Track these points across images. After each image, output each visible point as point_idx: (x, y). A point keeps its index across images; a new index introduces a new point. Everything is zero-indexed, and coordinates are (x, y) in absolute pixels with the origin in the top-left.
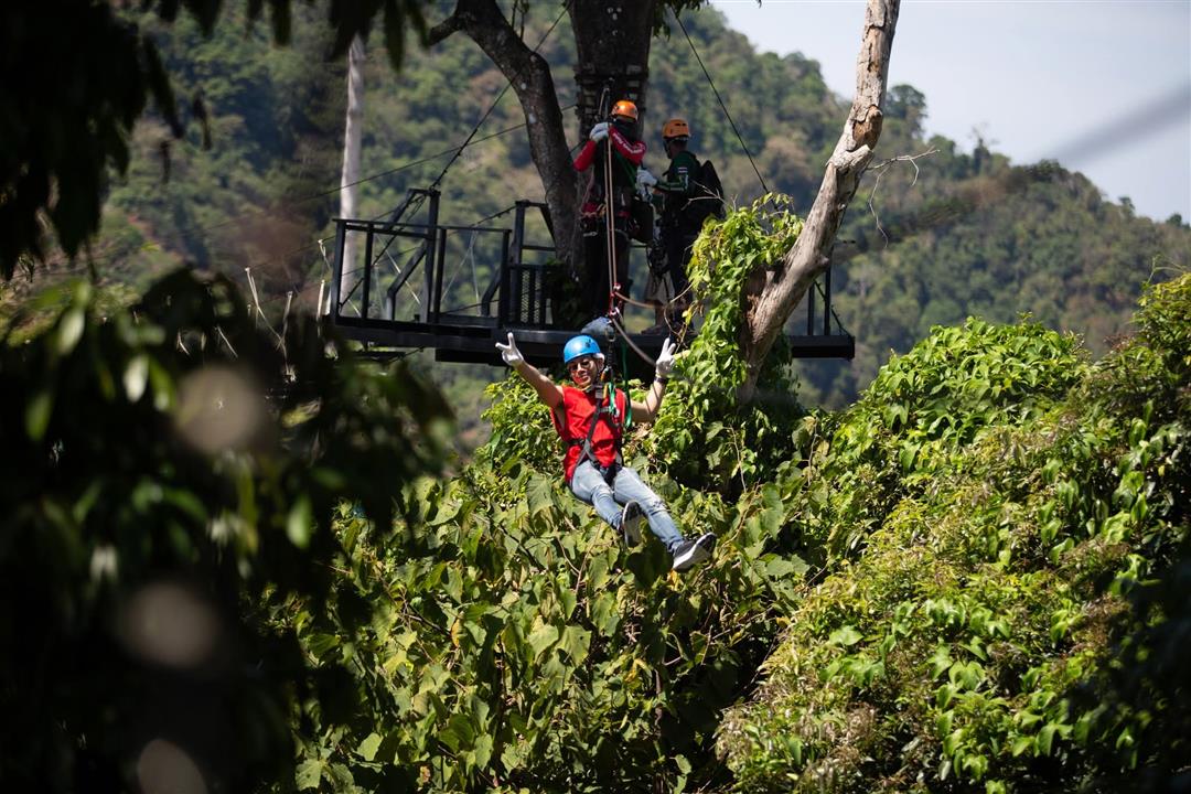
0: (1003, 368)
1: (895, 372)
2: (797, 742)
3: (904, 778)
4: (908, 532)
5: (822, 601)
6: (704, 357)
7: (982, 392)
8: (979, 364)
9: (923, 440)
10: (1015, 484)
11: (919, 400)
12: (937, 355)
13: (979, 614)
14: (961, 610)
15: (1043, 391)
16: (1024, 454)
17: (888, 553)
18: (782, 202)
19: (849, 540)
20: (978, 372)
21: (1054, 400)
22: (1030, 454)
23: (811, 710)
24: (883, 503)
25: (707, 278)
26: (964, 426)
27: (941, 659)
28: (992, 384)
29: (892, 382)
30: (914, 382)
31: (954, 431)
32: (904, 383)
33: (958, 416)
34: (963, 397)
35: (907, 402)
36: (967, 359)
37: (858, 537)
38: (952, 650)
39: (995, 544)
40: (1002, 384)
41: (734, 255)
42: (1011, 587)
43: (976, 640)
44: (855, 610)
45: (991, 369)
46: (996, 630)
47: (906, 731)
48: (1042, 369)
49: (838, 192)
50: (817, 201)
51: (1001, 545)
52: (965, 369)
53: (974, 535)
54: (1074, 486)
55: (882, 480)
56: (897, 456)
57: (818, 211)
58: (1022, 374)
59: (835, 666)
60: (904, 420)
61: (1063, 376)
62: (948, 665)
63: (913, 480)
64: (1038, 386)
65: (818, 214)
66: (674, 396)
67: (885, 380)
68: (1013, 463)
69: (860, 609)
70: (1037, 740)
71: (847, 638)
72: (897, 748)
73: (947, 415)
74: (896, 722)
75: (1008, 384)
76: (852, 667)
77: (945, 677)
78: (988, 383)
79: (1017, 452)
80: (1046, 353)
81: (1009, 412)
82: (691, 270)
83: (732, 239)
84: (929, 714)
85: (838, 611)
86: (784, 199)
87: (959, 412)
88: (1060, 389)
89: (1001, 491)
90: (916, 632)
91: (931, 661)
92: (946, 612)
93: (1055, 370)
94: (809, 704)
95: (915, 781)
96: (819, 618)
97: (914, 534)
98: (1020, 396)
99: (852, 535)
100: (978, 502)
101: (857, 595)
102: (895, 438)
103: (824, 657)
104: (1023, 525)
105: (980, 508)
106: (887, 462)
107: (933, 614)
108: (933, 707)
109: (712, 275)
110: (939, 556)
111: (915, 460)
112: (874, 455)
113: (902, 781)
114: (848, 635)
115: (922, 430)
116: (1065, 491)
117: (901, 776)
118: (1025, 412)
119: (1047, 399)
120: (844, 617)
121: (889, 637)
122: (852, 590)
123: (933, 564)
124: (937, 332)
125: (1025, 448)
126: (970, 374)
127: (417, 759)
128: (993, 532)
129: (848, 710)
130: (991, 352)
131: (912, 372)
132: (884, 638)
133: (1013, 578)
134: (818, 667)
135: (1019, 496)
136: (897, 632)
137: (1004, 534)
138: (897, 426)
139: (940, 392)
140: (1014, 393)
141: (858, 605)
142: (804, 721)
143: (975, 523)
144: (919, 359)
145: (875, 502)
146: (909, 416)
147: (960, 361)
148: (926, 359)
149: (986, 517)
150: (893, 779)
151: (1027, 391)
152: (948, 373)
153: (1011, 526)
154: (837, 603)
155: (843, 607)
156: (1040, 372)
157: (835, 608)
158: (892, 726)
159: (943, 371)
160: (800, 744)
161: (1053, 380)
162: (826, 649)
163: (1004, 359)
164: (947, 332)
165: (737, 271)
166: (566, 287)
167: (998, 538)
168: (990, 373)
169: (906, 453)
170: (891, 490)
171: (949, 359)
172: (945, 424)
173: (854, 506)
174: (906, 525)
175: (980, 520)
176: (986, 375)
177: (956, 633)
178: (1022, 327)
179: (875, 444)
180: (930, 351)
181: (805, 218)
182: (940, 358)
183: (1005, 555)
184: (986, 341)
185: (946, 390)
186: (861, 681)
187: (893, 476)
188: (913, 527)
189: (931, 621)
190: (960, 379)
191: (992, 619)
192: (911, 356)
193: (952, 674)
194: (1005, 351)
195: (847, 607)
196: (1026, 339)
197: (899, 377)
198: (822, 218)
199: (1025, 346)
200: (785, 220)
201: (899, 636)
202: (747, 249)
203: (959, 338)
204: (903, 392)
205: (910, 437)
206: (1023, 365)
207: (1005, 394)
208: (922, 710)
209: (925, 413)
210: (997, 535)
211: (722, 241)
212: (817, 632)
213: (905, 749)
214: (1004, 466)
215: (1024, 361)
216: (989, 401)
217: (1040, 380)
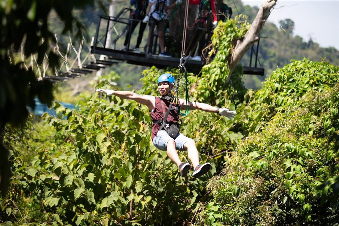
0: (314, 75)
1: (277, 73)
2: (235, 187)
3: (271, 202)
4: (278, 123)
5: (247, 142)
6: (215, 67)
7: (306, 82)
8: (306, 73)
9: (285, 96)
10: (316, 109)
11: (285, 83)
12: (292, 68)
13: (303, 149)
14: (297, 147)
15: (327, 84)
16: (320, 99)
17: (271, 129)
18: (245, 18)
19: (256, 128)
20: (306, 75)
21: (330, 87)
22: (322, 100)
23: (241, 177)
24: (269, 116)
25: (218, 42)
26: (299, 92)
27: (288, 163)
28: (310, 80)
29: (276, 76)
30: (284, 76)
31: (296, 94)
32: (280, 77)
33: (297, 89)
34: (300, 83)
35: (281, 83)
36: (302, 71)
37: (260, 127)
38: (292, 161)
39: (308, 129)
40: (313, 80)
41: (227, 34)
42: (314, 142)
43: (300, 158)
44: (258, 146)
45: (310, 75)
46: (309, 155)
47: (272, 187)
48: (327, 76)
49: (263, 15)
50: (256, 18)
51: (310, 130)
52: (301, 74)
53: (301, 125)
54: (336, 110)
55: (270, 108)
56: (276, 100)
57: (256, 21)
58: (320, 77)
59: (250, 164)
60: (279, 89)
61: (334, 79)
62: (290, 165)
63: (280, 108)
64: (326, 82)
65: (256, 22)
66: (204, 80)
67: (274, 75)
68: (317, 102)
69: (260, 146)
70: (322, 191)
71: (255, 155)
72: (269, 192)
73: (294, 89)
74: (270, 183)
75: (315, 80)
76: (256, 164)
77: (289, 169)
78: (308, 79)
79: (318, 99)
80: (329, 71)
81: (315, 89)
82: (213, 38)
83: (227, 28)
84: (282, 180)
85: (253, 146)
86: (246, 17)
87: (298, 88)
88: (333, 84)
89: (311, 112)
90: (280, 153)
91: (285, 163)
92: (292, 147)
93: (332, 77)
94: (241, 175)
95: (274, 204)
96: (246, 148)
97: (280, 125)
98: (319, 84)
99: (258, 126)
100: (303, 115)
101: (260, 142)
102: (276, 94)
103: (247, 160)
104: (318, 123)
105: (303, 117)
106: (272, 102)
107: (287, 148)
108: (284, 179)
109: (220, 40)
110: (288, 131)
111: (282, 103)
112: (268, 100)
113: (270, 203)
114: (255, 154)
115: (285, 93)
116: (333, 112)
117: (270, 201)
118: (320, 90)
119: (328, 86)
120: (254, 148)
121: (271, 154)
122: (258, 139)
123: (286, 134)
124: (292, 62)
125: (321, 98)
126: (303, 76)
127: (107, 182)
128: (307, 125)
129: (254, 178)
130: (311, 69)
131: (283, 73)
132: (269, 154)
133: (315, 140)
134: (244, 164)
135: (318, 113)
136: (274, 152)
137: (311, 126)
138: (276, 91)
139: (292, 81)
140: (317, 83)
141: (260, 144)
142: (239, 180)
143: (301, 121)
144: (286, 69)
145: (267, 116)
146: (281, 88)
147: (300, 71)
148: (289, 70)
149: (305, 119)
150: (267, 202)
151: (321, 83)
152: (295, 75)
153: (314, 123)
154: (253, 144)
155: (255, 144)
156: (326, 77)
157: (252, 144)
158: (268, 185)
159: (294, 74)
160: (237, 188)
161: (331, 80)
162: (247, 158)
163: (315, 72)
164: (296, 62)
165: (228, 39)
166: (172, 43)
167: (309, 127)
168: (309, 76)
169: (279, 100)
170: (272, 111)
171: (296, 70)
172: (293, 91)
173: (259, 117)
174: (278, 121)
175: (303, 120)
176: (308, 76)
177: (294, 155)
178: (322, 62)
179: (269, 96)
180: (290, 67)
181: (251, 24)
182: (293, 70)
183: (311, 133)
184: (309, 66)
185: (294, 81)
186: (259, 168)
187: (273, 108)
188: (280, 122)
189: (286, 150)
190: (299, 77)
191: (307, 151)
192: (284, 68)
193: (292, 169)
194: (315, 69)
195: (256, 145)
196: (322, 66)
197: (278, 75)
198: (257, 24)
199: (322, 69)
200: (245, 24)
201: (274, 154)
202: (232, 32)
203: (300, 65)
204: (280, 80)
205: (281, 94)
206: (321, 74)
207: (314, 83)
208: (280, 179)
209: (287, 87)
210: (309, 126)
211: (224, 30)
212: (245, 152)
213: (272, 193)
214: (313, 103)
215: (322, 73)
216: (309, 85)
217: (326, 80)
